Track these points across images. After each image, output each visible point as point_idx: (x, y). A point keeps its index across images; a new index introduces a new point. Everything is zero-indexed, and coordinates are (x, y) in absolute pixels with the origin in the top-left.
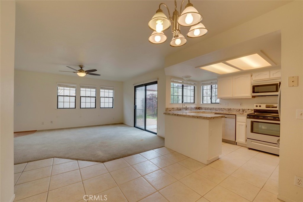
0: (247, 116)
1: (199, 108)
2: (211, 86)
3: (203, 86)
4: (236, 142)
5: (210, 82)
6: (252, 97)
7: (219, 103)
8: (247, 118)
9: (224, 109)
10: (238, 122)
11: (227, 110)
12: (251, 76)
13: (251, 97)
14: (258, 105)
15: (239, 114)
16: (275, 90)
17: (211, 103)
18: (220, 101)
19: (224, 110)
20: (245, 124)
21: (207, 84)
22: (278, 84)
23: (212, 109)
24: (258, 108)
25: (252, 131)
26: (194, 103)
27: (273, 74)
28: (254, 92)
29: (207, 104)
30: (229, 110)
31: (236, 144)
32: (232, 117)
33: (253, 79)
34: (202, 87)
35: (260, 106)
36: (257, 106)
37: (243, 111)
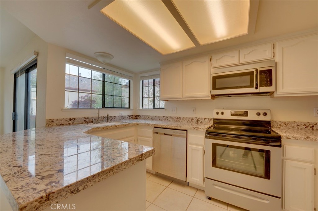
0: (206, 134)
1: (136, 117)
2: (154, 81)
3: (143, 81)
4: (188, 181)
5: (152, 73)
6: (212, 98)
7: (164, 108)
8: (206, 137)
9: (171, 117)
10: (191, 144)
11: (176, 119)
12: (209, 60)
13: (210, 98)
14: (220, 112)
15: (192, 129)
16: (249, 84)
17: (154, 108)
18: (165, 105)
19: (170, 119)
20: (202, 148)
21: (148, 77)
22: (253, 72)
23: (154, 117)
24: (220, 117)
25: (214, 164)
26: (129, 108)
27: (245, 55)
28: (214, 88)
29: (148, 110)
30: (178, 119)
31: (188, 185)
32: (181, 135)
33: (214, 65)
34: (141, 81)
35: (222, 113)
36: (218, 113)
37: (197, 121)
